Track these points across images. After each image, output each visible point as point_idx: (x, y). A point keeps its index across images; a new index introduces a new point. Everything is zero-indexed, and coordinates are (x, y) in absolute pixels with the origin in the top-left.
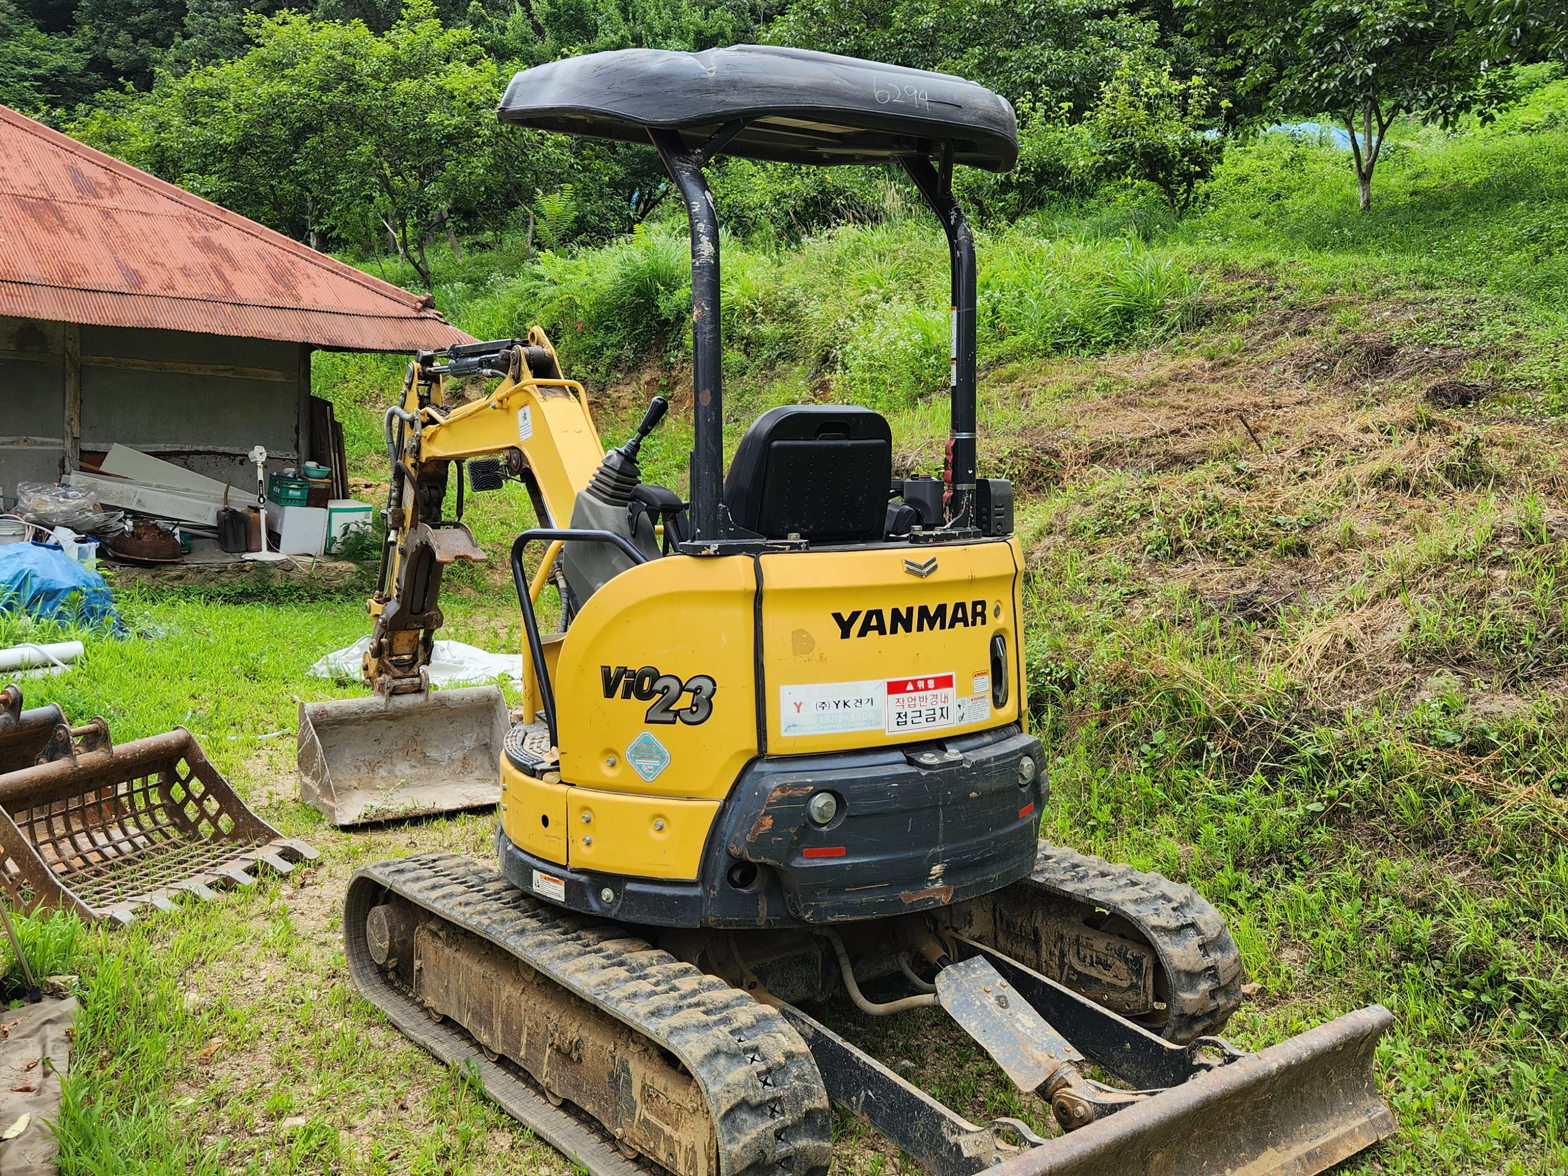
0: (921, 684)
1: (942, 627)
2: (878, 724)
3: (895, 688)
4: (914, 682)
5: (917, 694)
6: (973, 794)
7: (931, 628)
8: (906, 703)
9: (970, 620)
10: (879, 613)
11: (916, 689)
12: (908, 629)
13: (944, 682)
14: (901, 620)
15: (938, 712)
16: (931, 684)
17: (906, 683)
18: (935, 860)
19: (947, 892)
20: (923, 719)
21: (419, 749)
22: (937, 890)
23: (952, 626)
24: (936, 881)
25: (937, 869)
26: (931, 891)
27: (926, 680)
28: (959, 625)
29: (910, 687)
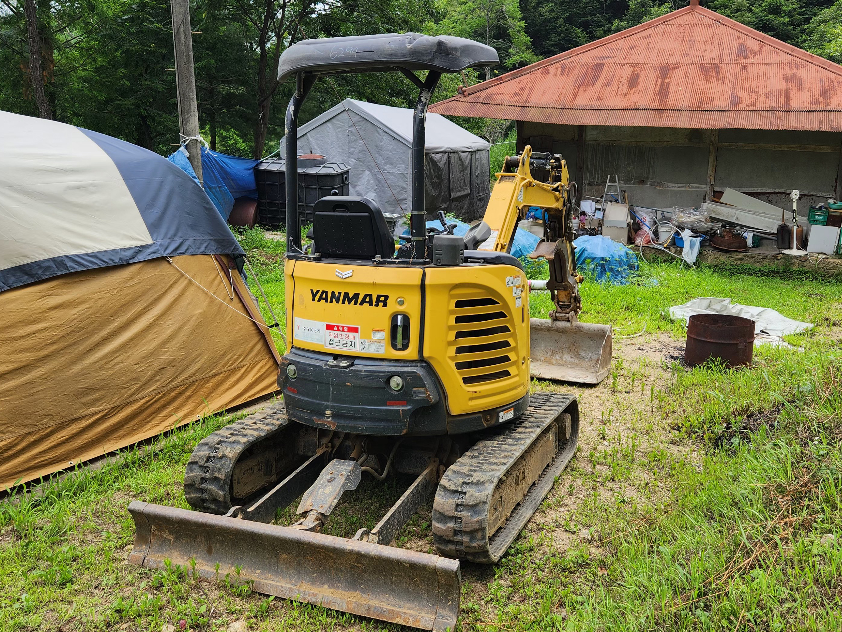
0: (341, 329)
1: (356, 303)
2: (322, 342)
3: (329, 327)
4: (338, 327)
5: (339, 333)
6: (348, 384)
7: (349, 303)
8: (333, 336)
9: (374, 303)
10: (326, 292)
11: (338, 330)
12: (338, 302)
13: (355, 330)
14: (335, 298)
15: (349, 344)
16: (346, 329)
17: (334, 326)
18: (327, 408)
19: (334, 424)
20: (341, 344)
21: (576, 349)
22: (329, 422)
23: (361, 304)
24: (329, 418)
25: (328, 412)
26: (326, 422)
27: (343, 327)
28: (366, 305)
29: (336, 328)
